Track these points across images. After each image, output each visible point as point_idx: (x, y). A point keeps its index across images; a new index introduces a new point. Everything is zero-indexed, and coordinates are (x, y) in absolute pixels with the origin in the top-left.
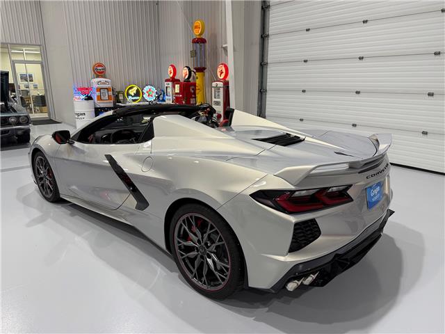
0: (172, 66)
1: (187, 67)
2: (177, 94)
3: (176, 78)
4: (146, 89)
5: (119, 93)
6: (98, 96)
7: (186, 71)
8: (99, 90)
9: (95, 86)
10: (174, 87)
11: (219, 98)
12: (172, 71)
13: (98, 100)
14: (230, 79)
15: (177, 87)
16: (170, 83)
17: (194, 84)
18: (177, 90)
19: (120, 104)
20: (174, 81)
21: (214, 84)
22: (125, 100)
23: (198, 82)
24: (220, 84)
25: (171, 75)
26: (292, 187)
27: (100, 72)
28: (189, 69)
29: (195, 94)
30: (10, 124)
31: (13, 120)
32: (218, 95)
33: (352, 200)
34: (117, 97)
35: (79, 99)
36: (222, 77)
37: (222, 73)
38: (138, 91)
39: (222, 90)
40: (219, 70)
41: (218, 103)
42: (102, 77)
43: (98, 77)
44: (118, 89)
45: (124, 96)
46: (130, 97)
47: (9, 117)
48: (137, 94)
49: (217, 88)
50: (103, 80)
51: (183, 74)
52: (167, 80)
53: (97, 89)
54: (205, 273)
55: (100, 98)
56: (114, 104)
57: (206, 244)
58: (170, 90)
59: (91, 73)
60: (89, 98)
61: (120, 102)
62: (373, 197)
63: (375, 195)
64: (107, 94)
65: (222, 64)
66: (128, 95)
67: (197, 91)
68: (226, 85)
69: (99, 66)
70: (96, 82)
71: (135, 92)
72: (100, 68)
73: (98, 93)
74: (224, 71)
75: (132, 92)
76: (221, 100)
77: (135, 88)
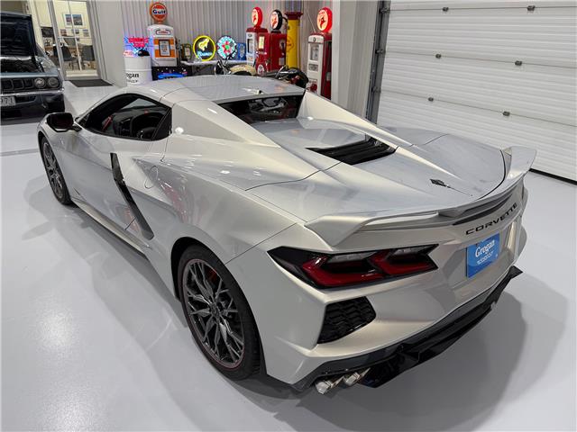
0: (257, 9)
1: (277, 11)
2: (261, 50)
3: (262, 26)
4: (222, 41)
5: (185, 46)
6: (156, 50)
7: (275, 17)
8: (159, 41)
9: (153, 36)
10: (257, 40)
11: (317, 60)
12: (257, 17)
13: (156, 56)
14: (334, 31)
15: (262, 39)
16: (253, 34)
17: (285, 37)
18: (261, 46)
19: (185, 63)
20: (259, 30)
21: (311, 38)
22: (192, 57)
23: (290, 34)
24: (320, 39)
25: (256, 23)
26: (328, 249)
27: (159, 15)
28: (280, 14)
29: (284, 51)
30: (36, 88)
31: (39, 82)
32: (316, 55)
33: (436, 267)
34: (182, 51)
35: (131, 53)
36: (323, 29)
37: (323, 22)
38: (210, 44)
39: (321, 47)
40: (319, 17)
41: (314, 67)
42: (162, 23)
43: (156, 22)
44: (183, 41)
45: (191, 51)
46: (199, 53)
47: (36, 78)
48: (209, 48)
49: (315, 44)
50: (163, 27)
51: (270, 21)
52: (250, 30)
53: (155, 40)
54: (216, 341)
55: (158, 53)
56: (178, 62)
57: (219, 304)
58: (252, 44)
59: (147, 18)
60: (144, 53)
61: (186, 60)
62: (479, 258)
63: (484, 255)
64: (168, 48)
65: (324, 9)
66: (197, 49)
67: (288, 48)
68: (328, 39)
69: (159, 7)
70: (153, 30)
71: (206, 45)
72: (160, 10)
73: (156, 47)
74: (326, 19)
75: (203, 45)
76: (319, 62)
77: (207, 41)
